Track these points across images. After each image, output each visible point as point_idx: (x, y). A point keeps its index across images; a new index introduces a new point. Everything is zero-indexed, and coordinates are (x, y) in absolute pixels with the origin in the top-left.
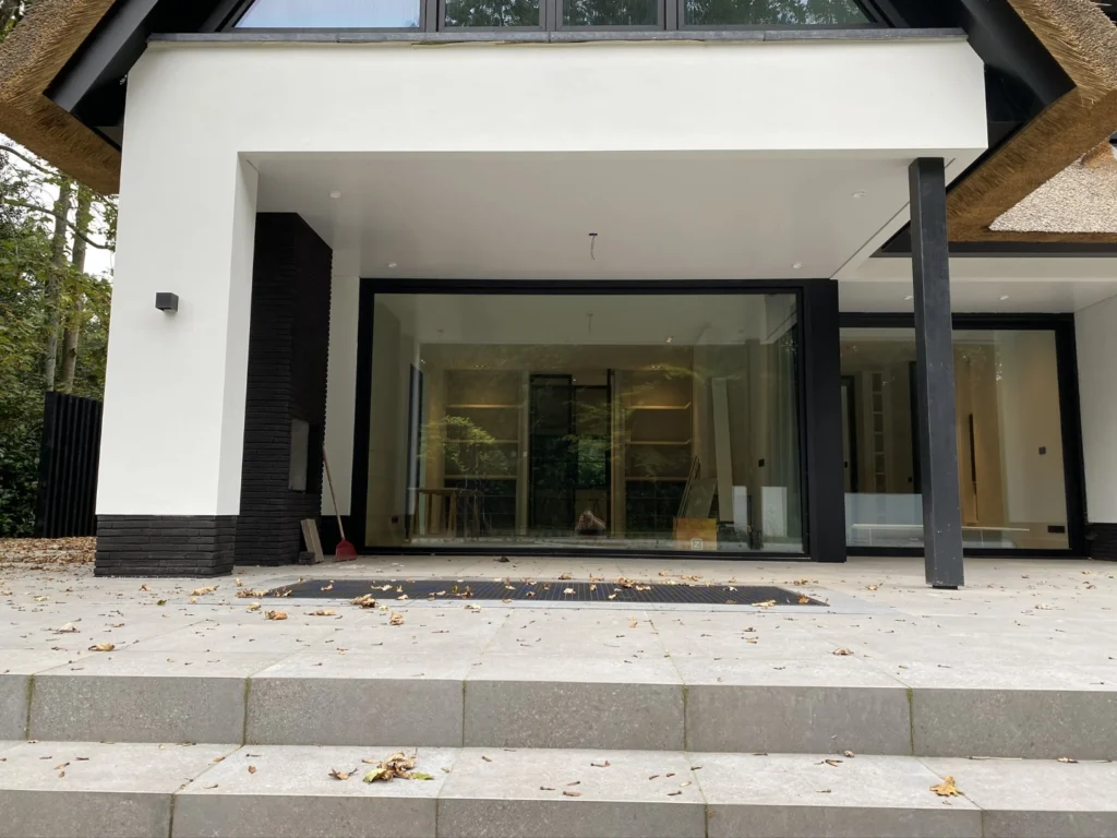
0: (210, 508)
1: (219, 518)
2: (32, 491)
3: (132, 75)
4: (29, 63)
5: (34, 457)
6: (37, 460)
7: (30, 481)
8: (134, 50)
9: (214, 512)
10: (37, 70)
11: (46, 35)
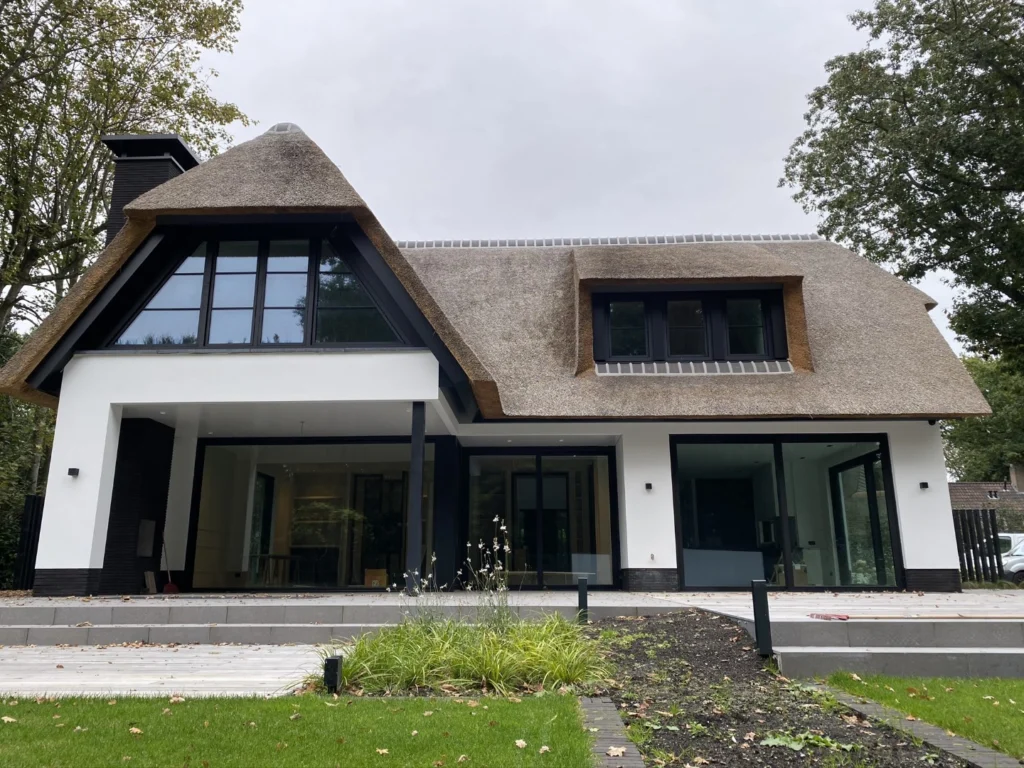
0: (86, 565)
1: (90, 570)
2: (14, 559)
3: (65, 368)
4: (19, 370)
5: (17, 537)
6: (18, 539)
7: (13, 553)
8: (68, 357)
9: (88, 567)
10: (22, 373)
11: (27, 358)
